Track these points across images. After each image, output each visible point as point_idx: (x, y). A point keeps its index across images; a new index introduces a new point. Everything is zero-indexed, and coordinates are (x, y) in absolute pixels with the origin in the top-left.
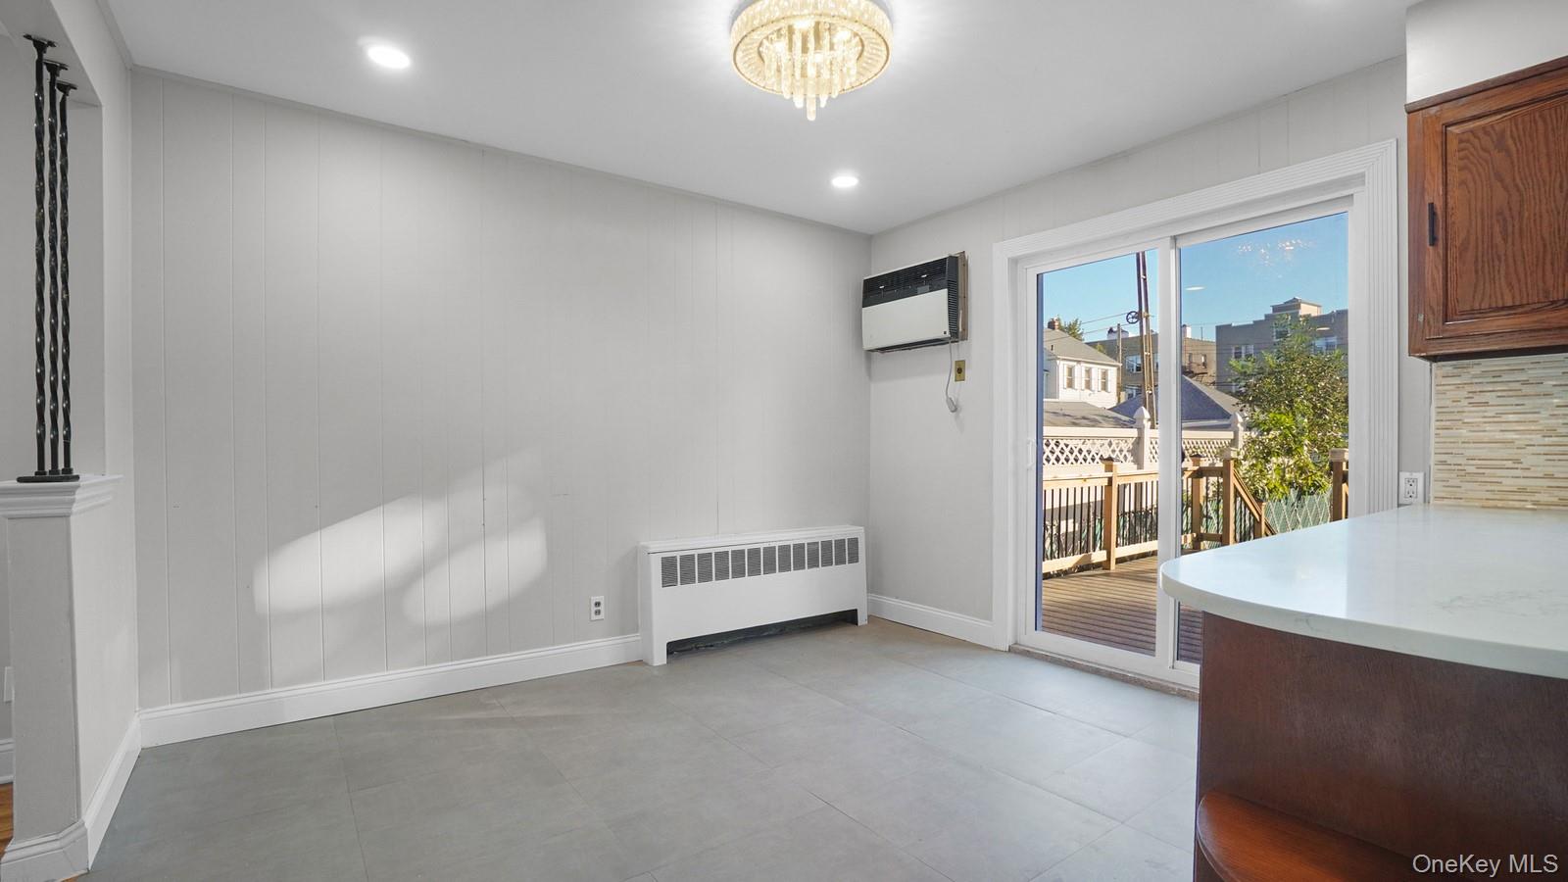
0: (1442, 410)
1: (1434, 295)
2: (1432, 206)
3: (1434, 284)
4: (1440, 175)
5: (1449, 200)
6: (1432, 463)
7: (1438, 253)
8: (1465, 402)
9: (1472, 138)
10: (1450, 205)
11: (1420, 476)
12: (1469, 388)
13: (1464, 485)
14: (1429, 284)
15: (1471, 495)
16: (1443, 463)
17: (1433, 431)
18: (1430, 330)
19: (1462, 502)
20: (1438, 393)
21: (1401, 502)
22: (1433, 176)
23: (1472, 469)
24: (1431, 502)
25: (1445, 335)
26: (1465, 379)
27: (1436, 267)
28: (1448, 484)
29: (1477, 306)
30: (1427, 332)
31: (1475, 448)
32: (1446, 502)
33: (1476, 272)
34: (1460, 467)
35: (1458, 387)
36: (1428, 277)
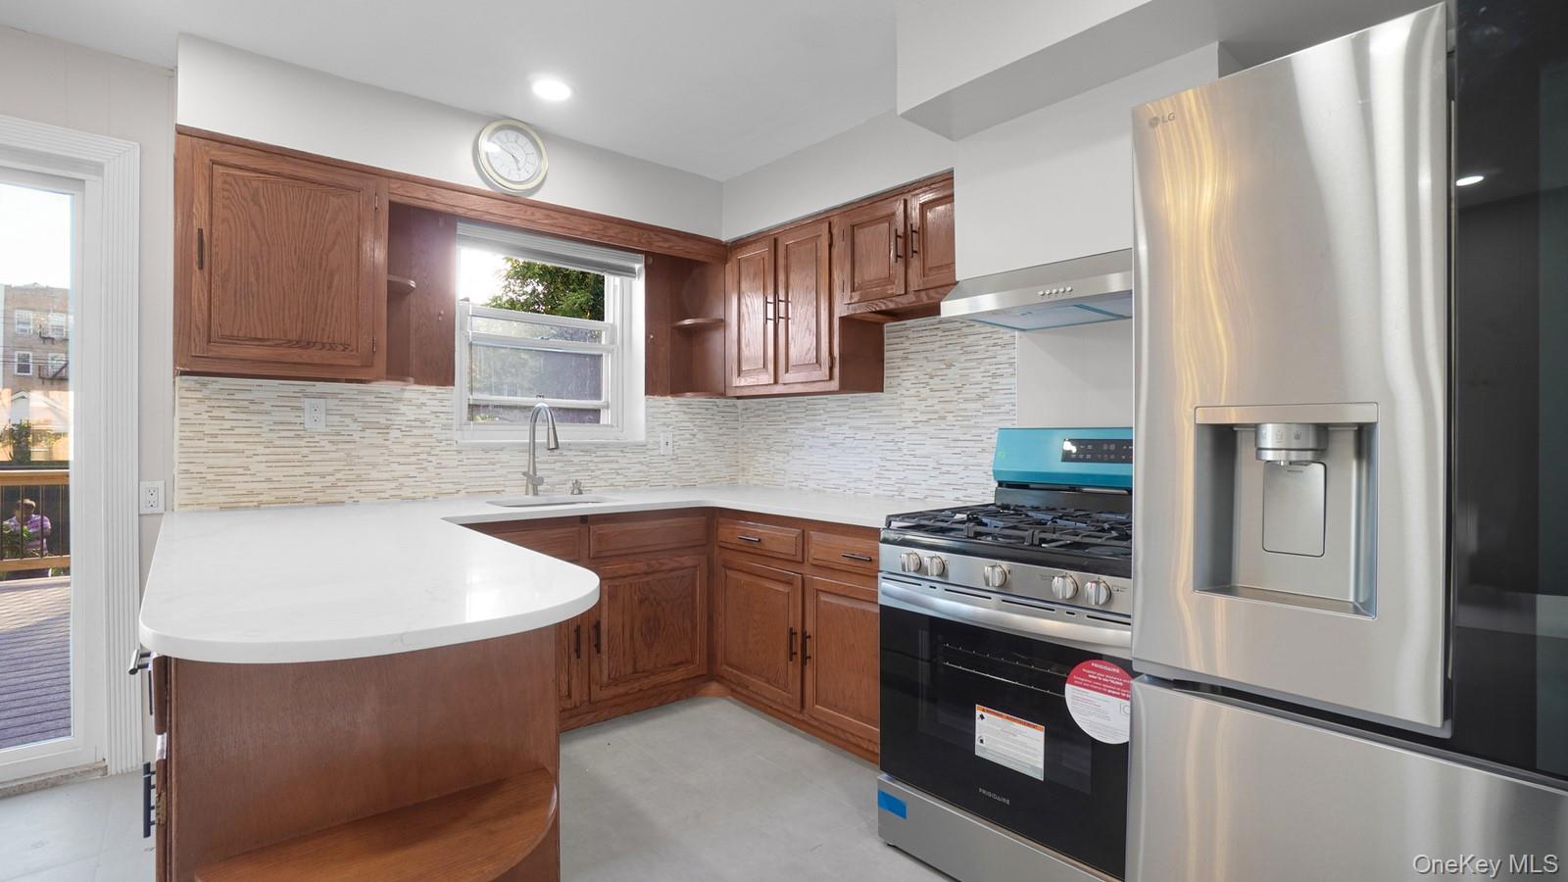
0: (185, 421)
1: (199, 317)
2: (200, 231)
3: (200, 305)
4: (207, 205)
5: (214, 231)
6: (176, 472)
7: (204, 278)
8: (205, 416)
9: (233, 182)
10: (214, 236)
11: (160, 484)
12: (208, 403)
13: (205, 492)
14: (195, 304)
15: (211, 500)
16: (186, 471)
17: (176, 441)
18: (196, 347)
19: (204, 507)
20: (181, 405)
21: (141, 513)
22: (201, 203)
23: (210, 477)
24: (176, 509)
25: (210, 354)
26: (206, 392)
27: (202, 290)
28: (190, 491)
29: (235, 334)
30: (193, 349)
31: (213, 458)
32: (189, 508)
33: (236, 303)
34: (200, 475)
35: (200, 401)
36: (195, 295)
